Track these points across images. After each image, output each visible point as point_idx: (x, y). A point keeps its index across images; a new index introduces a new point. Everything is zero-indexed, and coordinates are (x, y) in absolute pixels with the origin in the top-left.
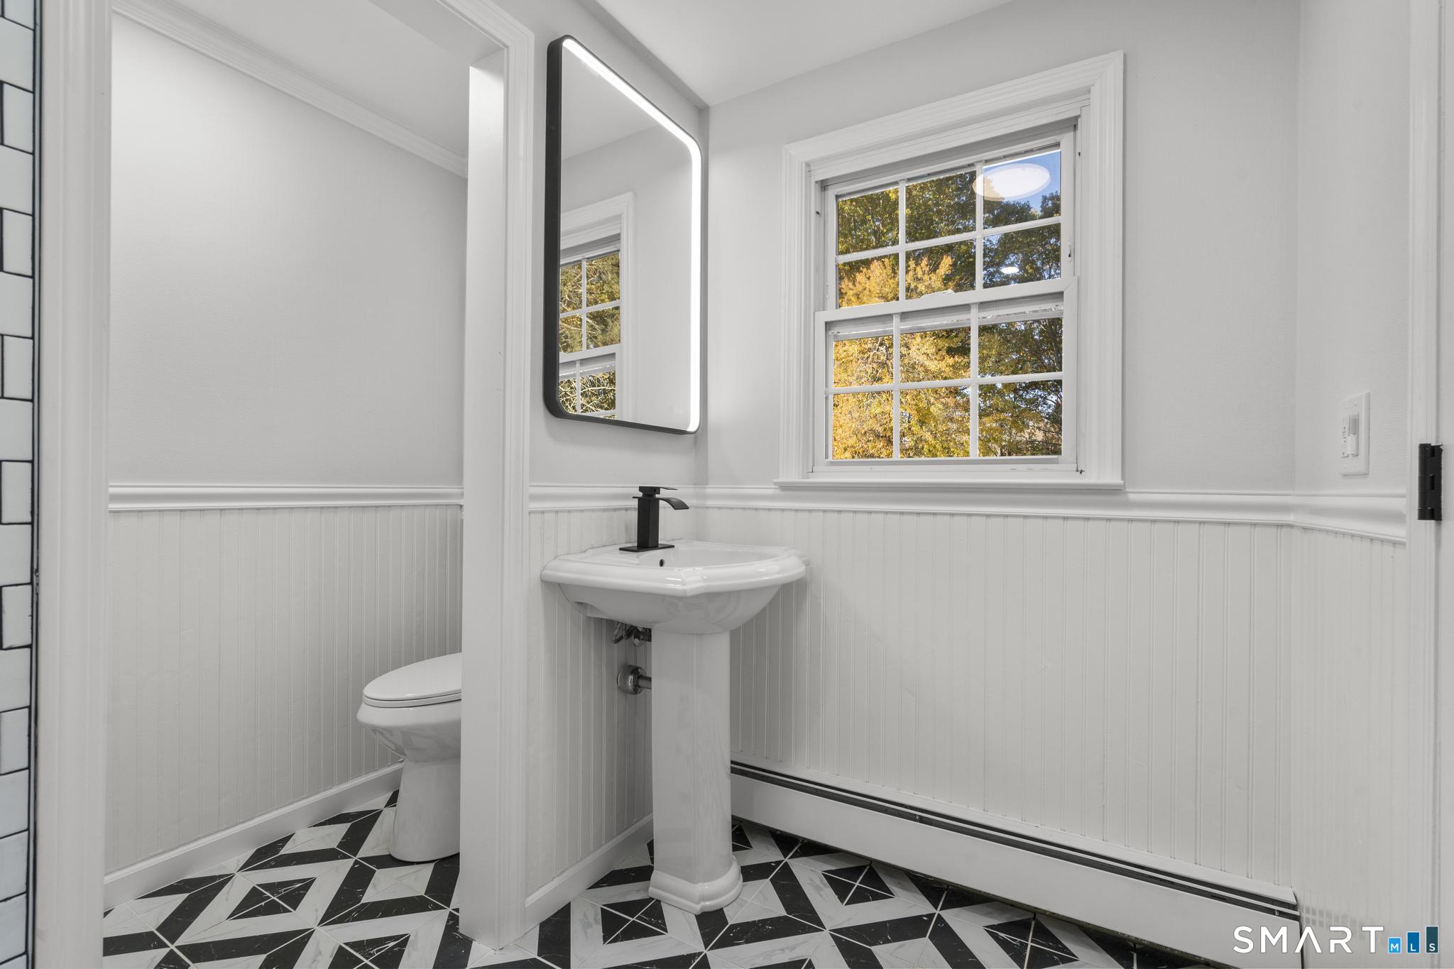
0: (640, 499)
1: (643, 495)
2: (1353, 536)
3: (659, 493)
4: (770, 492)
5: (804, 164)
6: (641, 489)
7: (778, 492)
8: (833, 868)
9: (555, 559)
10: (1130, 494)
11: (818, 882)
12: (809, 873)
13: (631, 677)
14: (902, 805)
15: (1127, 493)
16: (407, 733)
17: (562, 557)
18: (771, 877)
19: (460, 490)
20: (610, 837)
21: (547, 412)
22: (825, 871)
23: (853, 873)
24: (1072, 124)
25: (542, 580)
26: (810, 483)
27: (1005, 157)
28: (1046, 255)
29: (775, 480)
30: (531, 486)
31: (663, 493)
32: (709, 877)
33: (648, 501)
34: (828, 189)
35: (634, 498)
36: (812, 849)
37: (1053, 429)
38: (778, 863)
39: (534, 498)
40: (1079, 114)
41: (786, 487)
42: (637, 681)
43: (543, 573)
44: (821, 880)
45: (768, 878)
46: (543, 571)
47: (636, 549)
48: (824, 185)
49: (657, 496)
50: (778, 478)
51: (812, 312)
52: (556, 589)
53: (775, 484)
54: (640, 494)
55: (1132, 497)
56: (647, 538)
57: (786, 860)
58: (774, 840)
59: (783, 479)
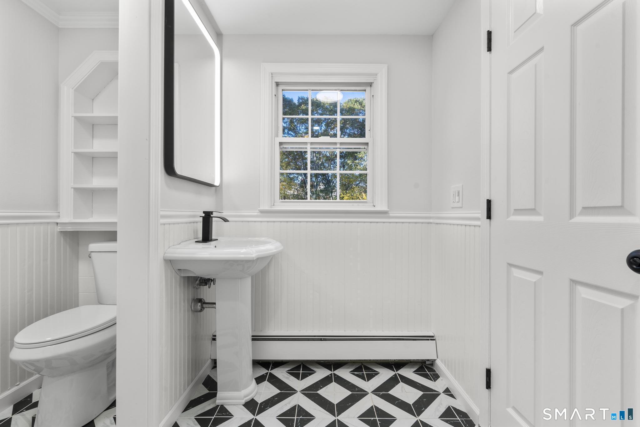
0: (203, 217)
1: (205, 215)
2: (461, 225)
3: (213, 215)
4: (256, 214)
5: (270, 73)
6: (204, 212)
7: (259, 214)
8: (290, 369)
9: (169, 248)
10: (390, 214)
11: (286, 376)
12: (281, 374)
13: (200, 304)
14: (315, 336)
15: (389, 213)
16: (48, 362)
17: (172, 247)
18: (266, 380)
19: (58, 214)
20: (188, 385)
21: (165, 173)
22: (287, 371)
23: (298, 368)
24: (370, 85)
25: (164, 259)
26: (272, 210)
27: (348, 90)
28: (299, 120)
29: (259, 209)
30: (161, 211)
31: (215, 214)
32: (246, 387)
33: (207, 218)
34: (279, 86)
35: (200, 217)
36: (278, 364)
37: (300, 190)
38: (267, 373)
39: (163, 217)
40: (373, 82)
41: (262, 212)
42: (203, 305)
43: (165, 255)
44: (287, 375)
45: (265, 380)
46: (164, 255)
47: (201, 241)
48: (277, 84)
49: (212, 216)
50: (259, 208)
51: (273, 137)
52: (170, 262)
53: (259, 210)
54: (203, 215)
55: (391, 215)
56: (207, 237)
57: (269, 371)
58: (260, 365)
59: (262, 208)
